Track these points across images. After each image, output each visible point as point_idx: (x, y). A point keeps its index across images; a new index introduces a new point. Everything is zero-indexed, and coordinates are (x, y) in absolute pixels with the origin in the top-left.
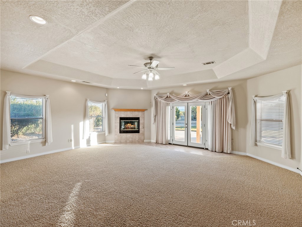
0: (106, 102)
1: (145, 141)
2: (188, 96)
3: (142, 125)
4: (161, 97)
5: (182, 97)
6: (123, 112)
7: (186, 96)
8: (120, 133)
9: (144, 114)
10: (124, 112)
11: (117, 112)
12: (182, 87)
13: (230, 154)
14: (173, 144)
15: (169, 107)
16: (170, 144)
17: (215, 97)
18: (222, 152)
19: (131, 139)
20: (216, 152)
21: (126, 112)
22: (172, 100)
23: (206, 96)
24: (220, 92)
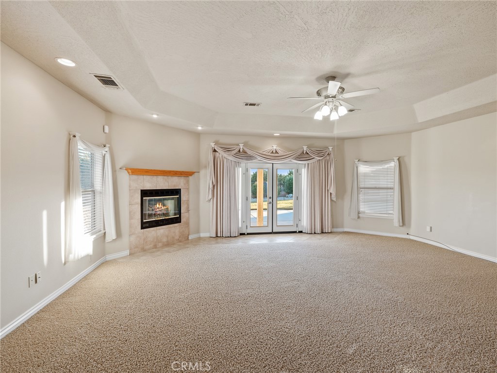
0: (107, 149)
1: (190, 238)
2: (276, 152)
3: (186, 206)
4: (227, 150)
5: (267, 154)
6: (147, 178)
7: (272, 152)
8: (142, 228)
9: (188, 182)
10: (151, 177)
11: (134, 177)
12: (271, 137)
13: (331, 232)
14: (248, 234)
15: (240, 169)
16: (241, 234)
17: (315, 157)
18: (322, 232)
19: (165, 240)
20: (315, 233)
21: (155, 177)
22: (249, 158)
23: (303, 156)
24: (321, 152)
